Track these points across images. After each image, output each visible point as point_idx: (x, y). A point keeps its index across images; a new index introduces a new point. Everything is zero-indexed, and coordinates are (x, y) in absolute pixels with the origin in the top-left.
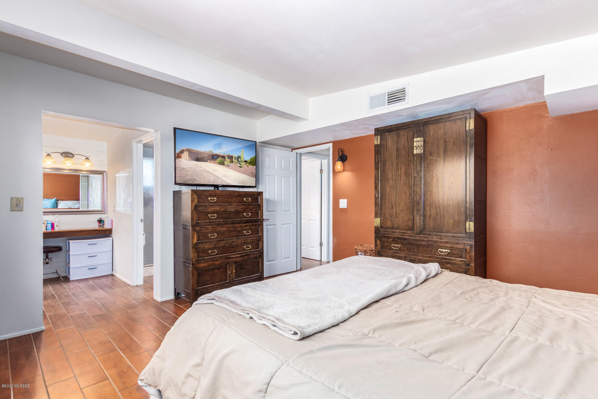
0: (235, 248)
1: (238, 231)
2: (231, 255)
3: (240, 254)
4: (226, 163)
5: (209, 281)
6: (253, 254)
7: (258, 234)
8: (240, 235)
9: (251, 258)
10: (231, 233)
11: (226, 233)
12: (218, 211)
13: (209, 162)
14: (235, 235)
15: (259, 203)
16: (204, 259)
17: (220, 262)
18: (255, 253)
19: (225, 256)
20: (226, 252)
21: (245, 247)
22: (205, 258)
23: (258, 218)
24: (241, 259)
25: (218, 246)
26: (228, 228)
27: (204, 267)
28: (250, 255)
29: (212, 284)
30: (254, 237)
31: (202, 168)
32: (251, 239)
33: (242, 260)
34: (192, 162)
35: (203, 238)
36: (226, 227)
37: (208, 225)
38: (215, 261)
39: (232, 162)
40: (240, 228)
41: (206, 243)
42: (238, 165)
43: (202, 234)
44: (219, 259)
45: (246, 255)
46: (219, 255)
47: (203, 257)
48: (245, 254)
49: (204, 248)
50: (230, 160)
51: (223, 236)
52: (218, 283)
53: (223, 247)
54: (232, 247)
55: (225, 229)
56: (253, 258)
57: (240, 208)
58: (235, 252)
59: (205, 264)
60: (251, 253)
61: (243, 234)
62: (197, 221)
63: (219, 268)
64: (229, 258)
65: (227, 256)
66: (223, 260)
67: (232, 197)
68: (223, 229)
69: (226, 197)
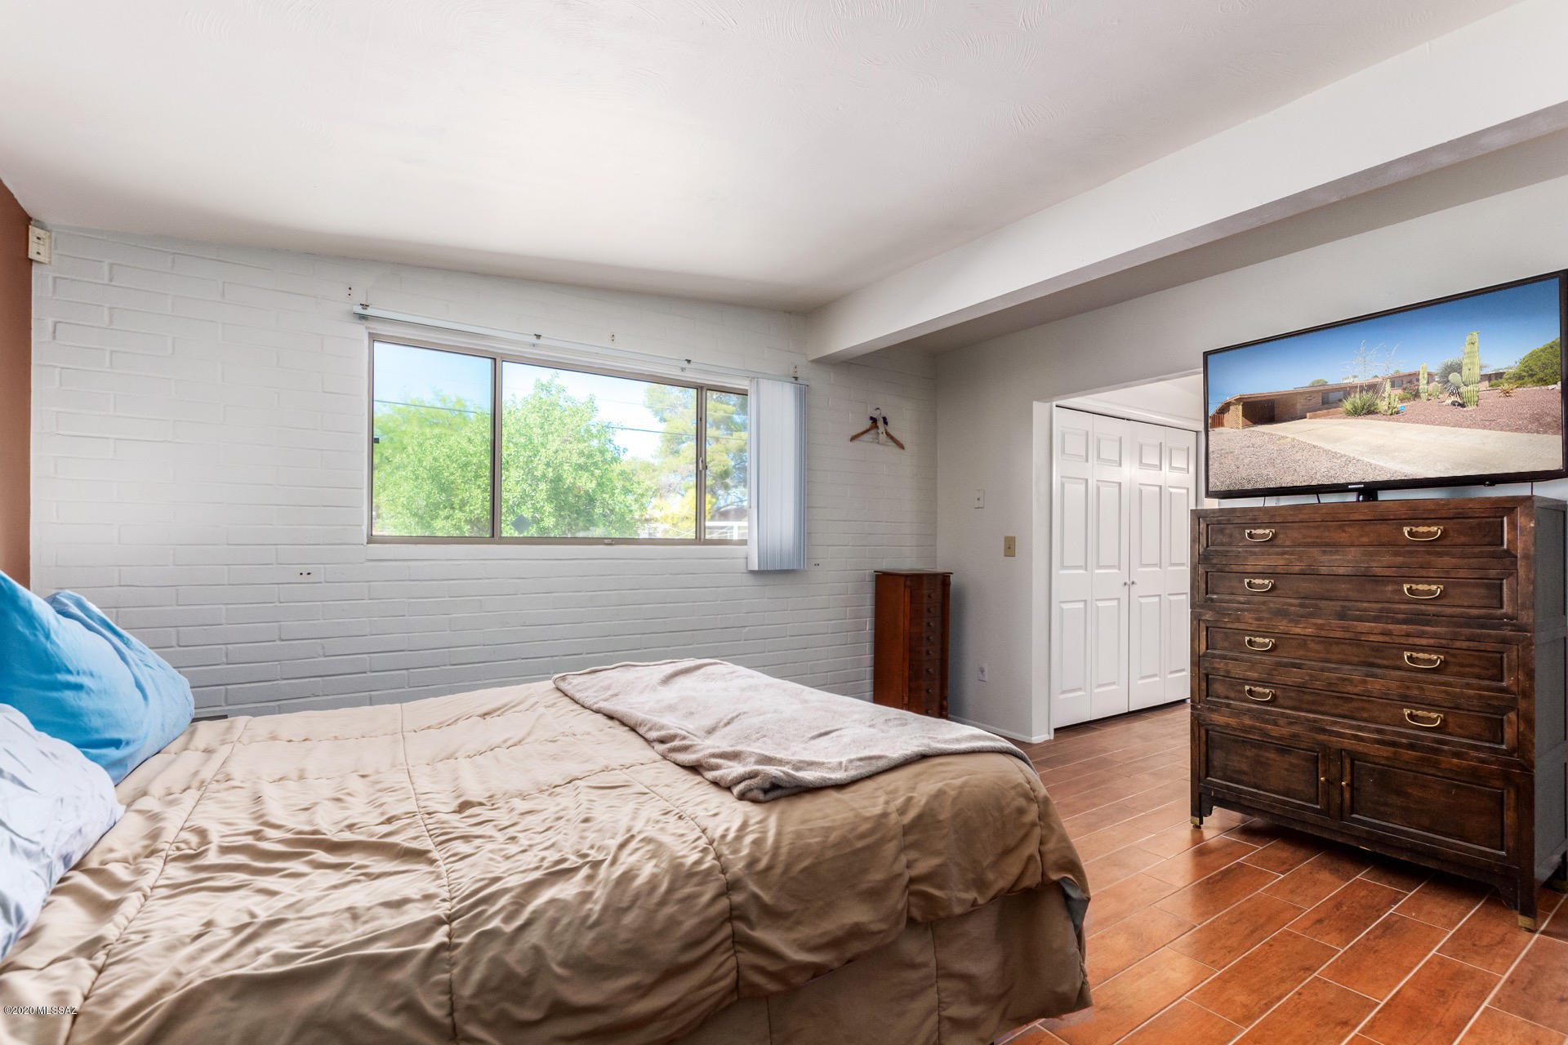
0: (1355, 704)
1: (1373, 649)
2: (1335, 723)
3: (1379, 731)
4: (1382, 405)
5: (1244, 773)
6: (1457, 755)
7: (1502, 680)
8: (1380, 661)
9: (1443, 766)
10: (1335, 649)
11: (1312, 645)
12: (1278, 570)
13: (1310, 418)
14: (1356, 659)
15: (1505, 547)
16: (1228, 706)
17: (1286, 731)
18: (1473, 753)
19: (1308, 720)
20: (1314, 708)
21: (1407, 712)
22: (1232, 702)
23: (1499, 612)
24: (1386, 751)
25: (1278, 679)
26: (1320, 627)
27: (1228, 726)
28: (1436, 751)
29: (1258, 789)
30: (1468, 686)
31: (1289, 440)
32: (1445, 692)
33: (1387, 758)
34: (1252, 429)
35: (1226, 644)
36: (1315, 624)
37: (1242, 610)
38: (1267, 722)
39: (1417, 395)
40: (1381, 638)
41: (1236, 660)
42: (1449, 401)
43: (1225, 633)
44: (1282, 721)
45: (1411, 747)
46: (1285, 708)
47: (1227, 698)
48: (1404, 741)
49: (1228, 672)
50: (1404, 389)
51: (1301, 653)
52: (1277, 794)
53: (1301, 688)
54: (1338, 697)
55: (1309, 631)
56: (1451, 770)
57: (1381, 564)
58: (1353, 718)
59: (1233, 721)
60: (1446, 748)
61: (1398, 663)
62: (1207, 594)
63: (1283, 750)
64: (1324, 731)
65: (1315, 721)
66: (1296, 729)
67: (1340, 527)
68: (1298, 630)
69: (1319, 527)
